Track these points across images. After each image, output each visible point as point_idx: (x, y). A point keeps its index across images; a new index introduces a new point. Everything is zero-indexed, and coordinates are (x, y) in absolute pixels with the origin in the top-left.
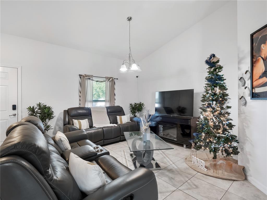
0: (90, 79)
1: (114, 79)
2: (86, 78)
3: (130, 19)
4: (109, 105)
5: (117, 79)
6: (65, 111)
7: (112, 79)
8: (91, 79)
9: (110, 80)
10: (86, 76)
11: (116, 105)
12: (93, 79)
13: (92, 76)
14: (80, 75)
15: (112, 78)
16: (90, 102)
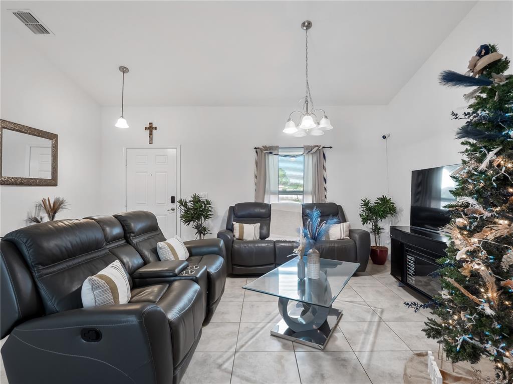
0: (271, 153)
1: (321, 148)
2: (266, 152)
3: (308, 25)
4: (313, 201)
5: (331, 147)
6: (231, 208)
7: (317, 148)
8: (275, 152)
9: (312, 152)
10: (266, 148)
11: (328, 201)
12: (279, 153)
13: (277, 148)
14: (255, 148)
15: (318, 146)
16: (274, 193)
